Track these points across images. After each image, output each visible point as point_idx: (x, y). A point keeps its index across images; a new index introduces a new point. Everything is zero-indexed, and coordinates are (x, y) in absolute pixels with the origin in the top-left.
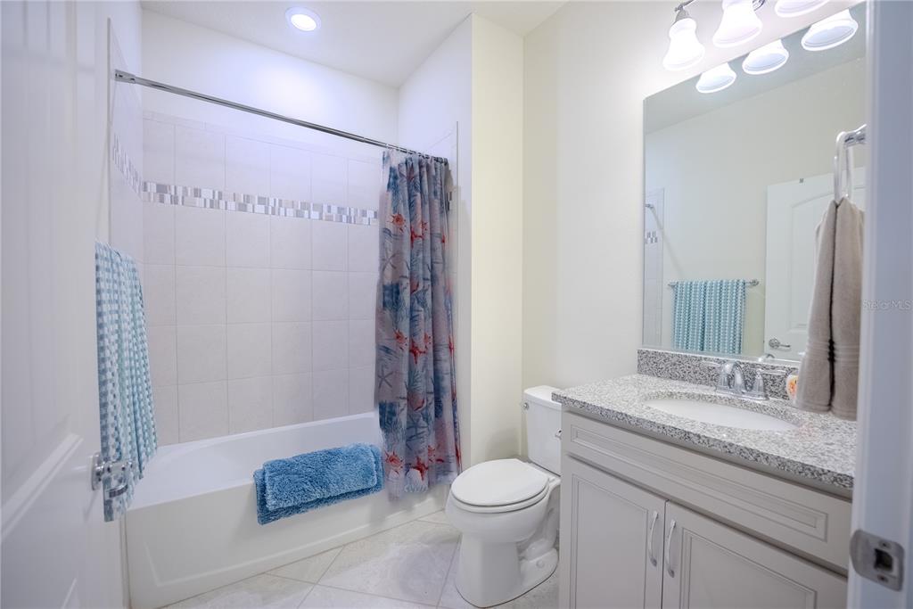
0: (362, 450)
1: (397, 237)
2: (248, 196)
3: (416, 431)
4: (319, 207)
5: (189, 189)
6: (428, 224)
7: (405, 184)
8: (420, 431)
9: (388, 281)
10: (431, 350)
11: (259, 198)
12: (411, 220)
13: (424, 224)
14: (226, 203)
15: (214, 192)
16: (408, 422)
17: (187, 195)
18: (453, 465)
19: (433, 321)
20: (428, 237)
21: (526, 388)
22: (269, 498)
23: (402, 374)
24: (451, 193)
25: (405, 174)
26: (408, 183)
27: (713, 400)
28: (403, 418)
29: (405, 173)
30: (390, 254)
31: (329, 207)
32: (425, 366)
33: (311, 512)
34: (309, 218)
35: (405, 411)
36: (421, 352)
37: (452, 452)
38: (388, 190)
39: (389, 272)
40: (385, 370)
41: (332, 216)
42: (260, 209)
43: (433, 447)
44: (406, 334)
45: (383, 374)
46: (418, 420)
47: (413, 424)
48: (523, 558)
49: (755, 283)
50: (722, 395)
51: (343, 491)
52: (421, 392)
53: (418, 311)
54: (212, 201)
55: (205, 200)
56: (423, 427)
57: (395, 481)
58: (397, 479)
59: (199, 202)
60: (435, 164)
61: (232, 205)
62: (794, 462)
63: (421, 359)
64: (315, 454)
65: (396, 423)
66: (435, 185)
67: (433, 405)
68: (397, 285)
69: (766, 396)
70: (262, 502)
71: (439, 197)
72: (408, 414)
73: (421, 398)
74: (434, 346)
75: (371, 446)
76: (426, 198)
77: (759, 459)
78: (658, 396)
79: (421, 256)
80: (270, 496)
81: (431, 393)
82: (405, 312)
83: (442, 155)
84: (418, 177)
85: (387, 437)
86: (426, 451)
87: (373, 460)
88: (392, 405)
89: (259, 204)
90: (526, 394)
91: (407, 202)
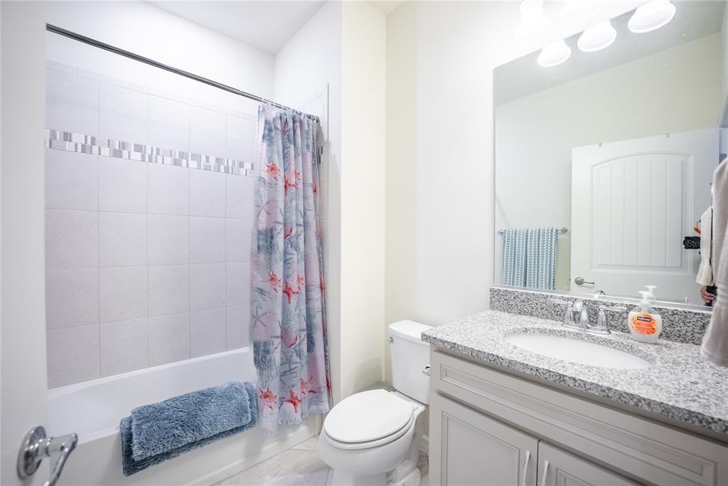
0: (237, 389)
1: (272, 186)
2: (123, 143)
3: (290, 367)
4: (196, 157)
5: (58, 133)
6: (301, 174)
7: (280, 136)
8: (293, 366)
9: (262, 226)
10: (303, 291)
11: (135, 145)
12: (285, 170)
13: (297, 174)
14: (99, 148)
15: (86, 137)
16: (282, 359)
17: (55, 138)
18: (325, 396)
19: (305, 264)
20: (301, 186)
21: (390, 323)
22: (135, 448)
23: (276, 314)
24: (322, 148)
25: (280, 128)
26: (283, 137)
27: (563, 334)
28: (277, 356)
29: (279, 126)
30: (265, 200)
31: (207, 158)
32: (298, 305)
33: (182, 455)
34: (187, 167)
35: (279, 349)
36: (294, 293)
37: (323, 383)
38: (263, 141)
39: (263, 218)
40: (259, 310)
41: (210, 166)
42: (137, 156)
43: (305, 380)
44: (280, 276)
45: (257, 315)
46: (291, 356)
47: (286, 361)
48: (390, 481)
49: (564, 231)
50: (571, 330)
51: (217, 432)
52: (294, 330)
53: (291, 254)
54: (84, 147)
55: (76, 145)
56: (297, 363)
57: (269, 416)
58: (272, 414)
59: (69, 146)
60: (308, 121)
61: (106, 151)
62: (680, 409)
63: (294, 298)
64: (188, 396)
65: (270, 361)
66: (307, 139)
67: (305, 341)
68: (272, 230)
69: (608, 330)
70: (128, 452)
71: (311, 150)
72: (281, 351)
73: (294, 336)
74: (307, 287)
75: (246, 383)
76: (300, 150)
77: (640, 404)
78: (515, 332)
79: (294, 203)
80: (136, 447)
81: (304, 330)
82: (279, 255)
83: (315, 113)
84: (292, 131)
85: (261, 375)
86: (299, 384)
87: (247, 398)
88: (266, 344)
89: (135, 151)
90: (391, 330)
91: (281, 153)
